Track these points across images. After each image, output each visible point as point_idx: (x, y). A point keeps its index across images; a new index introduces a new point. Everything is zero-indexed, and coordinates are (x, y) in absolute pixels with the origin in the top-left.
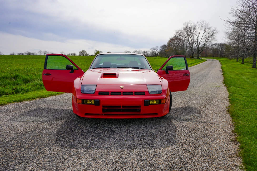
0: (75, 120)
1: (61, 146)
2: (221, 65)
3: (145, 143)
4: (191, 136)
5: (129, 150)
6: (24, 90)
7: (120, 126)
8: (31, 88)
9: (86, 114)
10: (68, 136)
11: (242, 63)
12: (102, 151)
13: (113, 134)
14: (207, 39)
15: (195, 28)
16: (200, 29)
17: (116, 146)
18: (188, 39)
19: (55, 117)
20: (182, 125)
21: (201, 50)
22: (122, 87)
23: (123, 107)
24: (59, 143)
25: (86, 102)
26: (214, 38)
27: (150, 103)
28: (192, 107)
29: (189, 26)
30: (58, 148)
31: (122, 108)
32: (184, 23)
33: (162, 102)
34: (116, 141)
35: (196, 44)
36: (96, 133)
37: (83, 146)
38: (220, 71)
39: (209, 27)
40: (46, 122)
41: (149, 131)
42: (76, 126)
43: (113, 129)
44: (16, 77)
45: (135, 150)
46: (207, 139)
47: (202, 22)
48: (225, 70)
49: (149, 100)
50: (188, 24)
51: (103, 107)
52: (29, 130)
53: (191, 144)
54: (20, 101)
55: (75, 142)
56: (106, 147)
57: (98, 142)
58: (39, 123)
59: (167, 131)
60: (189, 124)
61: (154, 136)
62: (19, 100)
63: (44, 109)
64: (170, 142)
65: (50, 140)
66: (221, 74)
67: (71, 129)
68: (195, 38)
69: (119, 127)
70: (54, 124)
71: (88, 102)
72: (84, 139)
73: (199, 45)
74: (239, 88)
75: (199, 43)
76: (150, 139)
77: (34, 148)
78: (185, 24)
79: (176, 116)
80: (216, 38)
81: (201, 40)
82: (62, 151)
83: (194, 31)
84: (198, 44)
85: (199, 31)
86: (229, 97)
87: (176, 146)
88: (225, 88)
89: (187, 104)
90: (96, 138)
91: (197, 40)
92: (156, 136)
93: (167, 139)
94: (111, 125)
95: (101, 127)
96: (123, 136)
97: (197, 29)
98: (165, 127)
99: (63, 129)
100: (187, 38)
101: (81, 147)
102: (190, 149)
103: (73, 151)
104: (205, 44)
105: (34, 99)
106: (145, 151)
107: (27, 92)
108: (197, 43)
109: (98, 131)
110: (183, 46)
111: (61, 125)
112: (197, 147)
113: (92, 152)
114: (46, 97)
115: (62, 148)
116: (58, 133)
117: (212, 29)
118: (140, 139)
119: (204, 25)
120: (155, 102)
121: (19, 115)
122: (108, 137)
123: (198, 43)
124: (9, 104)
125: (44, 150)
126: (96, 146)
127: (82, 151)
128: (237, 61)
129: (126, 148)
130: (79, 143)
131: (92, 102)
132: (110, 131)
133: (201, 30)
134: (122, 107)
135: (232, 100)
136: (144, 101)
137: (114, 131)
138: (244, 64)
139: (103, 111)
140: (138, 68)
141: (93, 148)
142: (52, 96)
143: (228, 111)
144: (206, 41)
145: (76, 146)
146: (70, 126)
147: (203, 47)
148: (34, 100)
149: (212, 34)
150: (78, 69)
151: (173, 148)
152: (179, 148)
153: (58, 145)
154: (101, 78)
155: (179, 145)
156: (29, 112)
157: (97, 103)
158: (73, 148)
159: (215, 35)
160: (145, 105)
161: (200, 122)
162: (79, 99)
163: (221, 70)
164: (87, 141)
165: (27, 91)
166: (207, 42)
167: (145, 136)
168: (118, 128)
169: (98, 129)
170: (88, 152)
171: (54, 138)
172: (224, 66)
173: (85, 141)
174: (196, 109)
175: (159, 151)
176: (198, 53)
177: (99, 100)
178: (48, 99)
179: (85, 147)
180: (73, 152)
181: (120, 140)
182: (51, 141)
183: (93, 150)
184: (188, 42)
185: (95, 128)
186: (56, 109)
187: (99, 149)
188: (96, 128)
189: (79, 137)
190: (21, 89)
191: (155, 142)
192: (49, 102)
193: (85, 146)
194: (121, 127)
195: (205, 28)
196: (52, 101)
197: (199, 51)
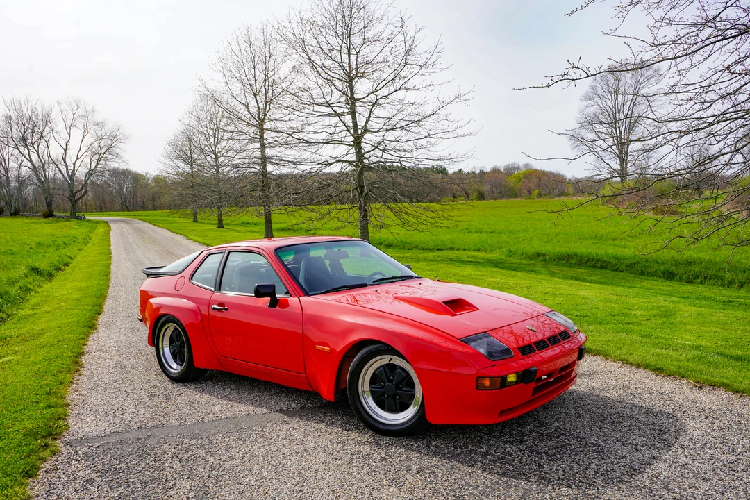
11: (219, 227)
15: (47, 120)
16: (69, 123)
18: (29, 155)
21: (79, 191)
22: (530, 328)
23: (560, 372)
26: (118, 155)
29: (27, 113)
31: (557, 376)
32: (8, 102)
35: (60, 170)
39: (98, 119)
47: (73, 104)
50: (23, 105)
51: (537, 382)
73: (73, 174)
75: (71, 168)
78: (12, 103)
80: (122, 153)
81: (78, 159)
83: (47, 129)
84: (68, 172)
85: (68, 130)
91: (64, 159)
100: (22, 148)
104: (91, 173)
108: (63, 169)
110: (7, 177)
117: (109, 127)
119: (81, 112)
123: (67, 169)
128: (195, 220)
138: (223, 227)
147: (86, 181)
149: (110, 142)
166: (97, 164)
176: (71, 200)
184: (30, 165)
195: (86, 121)
197: (73, 195)
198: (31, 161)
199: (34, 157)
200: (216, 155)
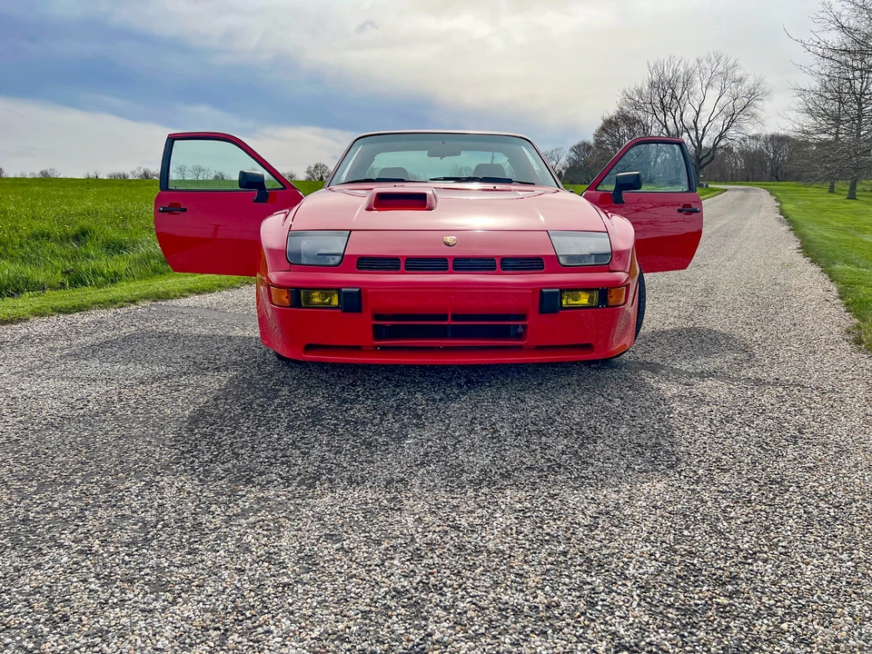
0: (271, 374)
1: (198, 476)
2: (778, 204)
3: (549, 460)
4: (738, 435)
5: (485, 490)
6: (103, 276)
7: (444, 392)
8: (130, 269)
9: (310, 348)
10: (233, 433)
11: (848, 198)
12: (369, 497)
13: (416, 425)
14: (729, 118)
15: (687, 83)
16: (705, 83)
17: (428, 472)
18: (665, 122)
19: (195, 363)
20: (690, 393)
21: (706, 156)
22: (450, 239)
23: (455, 317)
24: (193, 462)
25: (308, 299)
26: (753, 115)
27: (564, 303)
28: (709, 331)
29: (669, 74)
30: (181, 481)
31: (449, 322)
32: (652, 65)
33: (612, 301)
34: (427, 453)
35: (689, 135)
36: (347, 422)
37: (288, 472)
38: (780, 220)
39: (738, 74)
40: (155, 379)
41: (559, 414)
42: (272, 394)
43: (415, 404)
44: (81, 236)
45: (508, 492)
46: (809, 449)
47: (714, 60)
48: (794, 216)
49: (562, 291)
50: (666, 68)
51: (378, 317)
52: (82, 409)
53: (746, 468)
54: (81, 311)
55: (259, 457)
56: (385, 480)
57: (352, 457)
58: (127, 383)
59: (631, 417)
60: (715, 390)
61: (583, 433)
62: (74, 307)
63: (162, 336)
64: (656, 458)
65: (158, 449)
66: (786, 228)
67: (251, 404)
68: (689, 117)
69: (437, 397)
70: (186, 386)
71: (317, 300)
72: (296, 446)
73: (702, 138)
74: (868, 268)
75: (700, 132)
76: (566, 446)
77: (81, 483)
78: (655, 67)
79: (658, 360)
80: (762, 115)
81: (709, 121)
82: (199, 494)
83: (686, 92)
84: (697, 138)
85: (704, 90)
86: (841, 298)
87: (682, 477)
88: (814, 268)
89: (690, 318)
90: (348, 440)
91: (695, 123)
92: (589, 433)
93: (640, 445)
94: (409, 392)
95: (367, 399)
96: (454, 432)
97: (697, 86)
98: (622, 399)
99: (217, 405)
100: (661, 116)
101: (282, 478)
102: (747, 490)
103: (245, 496)
104: (721, 137)
105: (133, 302)
106: (553, 497)
107: (112, 281)
108: (693, 134)
109: (358, 411)
111: (211, 393)
112: (778, 483)
113: (327, 499)
114: (175, 296)
115: (200, 480)
116: (193, 421)
117: (750, 82)
118: (528, 447)
119: (720, 68)
120: (584, 300)
121: (62, 357)
122: (394, 436)
123: (697, 133)
124: (37, 320)
125: (122, 491)
126: (346, 475)
127: (285, 495)
128: (832, 190)
129: (471, 481)
130: (273, 461)
131: (330, 301)
132: (405, 415)
133: (710, 88)
134: (450, 317)
135: (855, 306)
136: (541, 292)
137: (420, 412)
138: (855, 199)
139: (378, 333)
140: (509, 181)
141: (331, 481)
142: (198, 293)
143: (858, 342)
144: (725, 126)
145: (261, 474)
146: (249, 395)
147: (715, 145)
148: (133, 307)
149: (746, 100)
150: (285, 188)
151: (673, 485)
152: (701, 485)
153: (185, 471)
154: (369, 209)
155: (695, 472)
156: (102, 345)
157: (353, 302)
158: (249, 481)
159: (759, 103)
160: (542, 311)
161: (758, 382)
162: (278, 286)
163: (782, 217)
164: (308, 452)
165: (114, 279)
166: (727, 129)
167: (544, 435)
168: (434, 400)
169: (358, 406)
170: (309, 498)
171: (175, 441)
172: (788, 207)
173: (302, 453)
174: (727, 337)
175: (614, 496)
176: (696, 167)
177: (360, 291)
178: (183, 302)
179: (298, 479)
180: (244, 499)
181: (445, 448)
182: (161, 454)
183: (332, 492)
184: (664, 131)
185: (345, 401)
186: (205, 336)
187: (354, 488)
188: (351, 403)
189: (276, 436)
190: (94, 272)
191: (589, 460)
192: (184, 312)
193: (299, 474)
194: (447, 399)
195: (725, 80)
196: (197, 311)
197: (699, 161)
198: (666, 126)
199: (670, 123)
200: (860, 104)
